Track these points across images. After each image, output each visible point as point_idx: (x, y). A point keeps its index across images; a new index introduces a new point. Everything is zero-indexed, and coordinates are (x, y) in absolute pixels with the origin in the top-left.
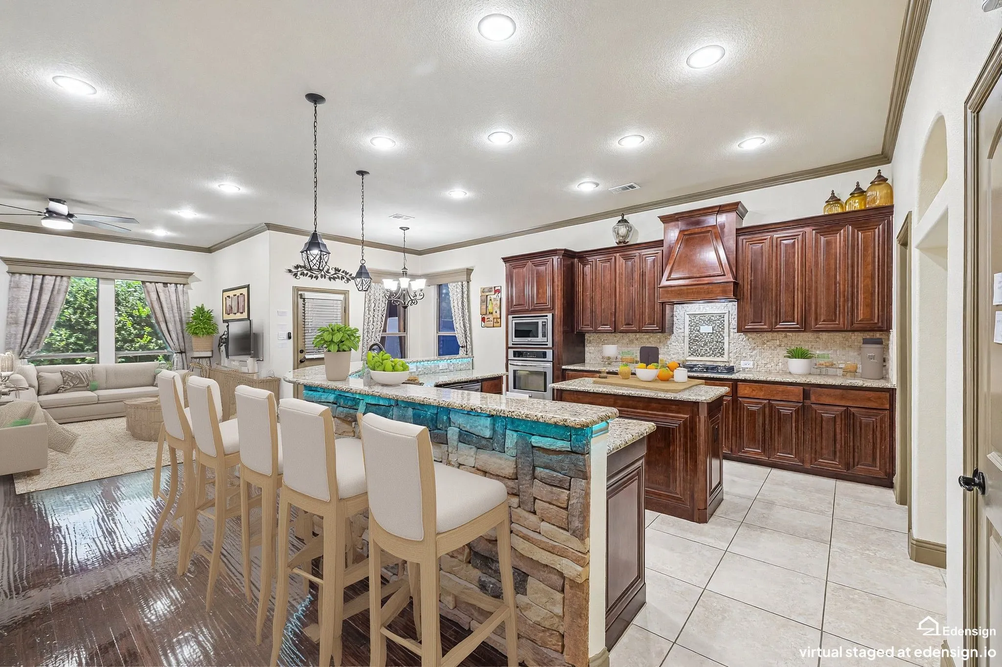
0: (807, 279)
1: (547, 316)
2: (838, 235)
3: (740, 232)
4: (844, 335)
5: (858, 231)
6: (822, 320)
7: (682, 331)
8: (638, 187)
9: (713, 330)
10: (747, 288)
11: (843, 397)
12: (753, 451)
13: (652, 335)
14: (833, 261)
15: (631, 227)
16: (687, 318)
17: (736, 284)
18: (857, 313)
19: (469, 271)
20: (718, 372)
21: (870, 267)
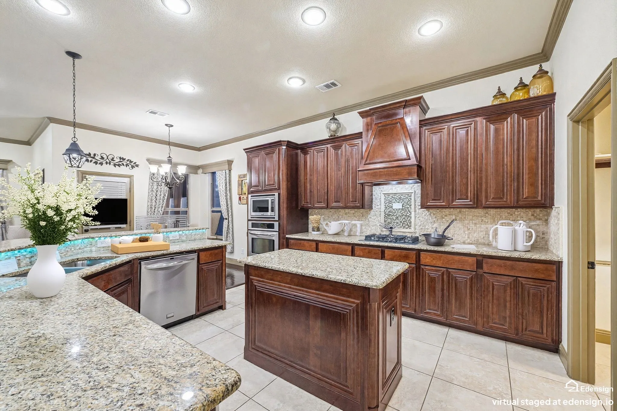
0: (478, 162)
1: (274, 195)
2: (505, 122)
3: (423, 123)
4: (509, 211)
5: (523, 118)
6: (492, 198)
7: (379, 206)
8: (339, 85)
9: (403, 206)
10: (428, 171)
11: (512, 268)
12: (433, 312)
13: (356, 210)
14: (501, 146)
15: (339, 124)
16: (383, 197)
17: (419, 167)
18: (523, 191)
19: (230, 163)
20: (405, 242)
21: (534, 150)
